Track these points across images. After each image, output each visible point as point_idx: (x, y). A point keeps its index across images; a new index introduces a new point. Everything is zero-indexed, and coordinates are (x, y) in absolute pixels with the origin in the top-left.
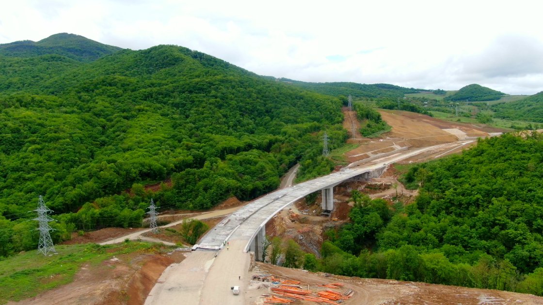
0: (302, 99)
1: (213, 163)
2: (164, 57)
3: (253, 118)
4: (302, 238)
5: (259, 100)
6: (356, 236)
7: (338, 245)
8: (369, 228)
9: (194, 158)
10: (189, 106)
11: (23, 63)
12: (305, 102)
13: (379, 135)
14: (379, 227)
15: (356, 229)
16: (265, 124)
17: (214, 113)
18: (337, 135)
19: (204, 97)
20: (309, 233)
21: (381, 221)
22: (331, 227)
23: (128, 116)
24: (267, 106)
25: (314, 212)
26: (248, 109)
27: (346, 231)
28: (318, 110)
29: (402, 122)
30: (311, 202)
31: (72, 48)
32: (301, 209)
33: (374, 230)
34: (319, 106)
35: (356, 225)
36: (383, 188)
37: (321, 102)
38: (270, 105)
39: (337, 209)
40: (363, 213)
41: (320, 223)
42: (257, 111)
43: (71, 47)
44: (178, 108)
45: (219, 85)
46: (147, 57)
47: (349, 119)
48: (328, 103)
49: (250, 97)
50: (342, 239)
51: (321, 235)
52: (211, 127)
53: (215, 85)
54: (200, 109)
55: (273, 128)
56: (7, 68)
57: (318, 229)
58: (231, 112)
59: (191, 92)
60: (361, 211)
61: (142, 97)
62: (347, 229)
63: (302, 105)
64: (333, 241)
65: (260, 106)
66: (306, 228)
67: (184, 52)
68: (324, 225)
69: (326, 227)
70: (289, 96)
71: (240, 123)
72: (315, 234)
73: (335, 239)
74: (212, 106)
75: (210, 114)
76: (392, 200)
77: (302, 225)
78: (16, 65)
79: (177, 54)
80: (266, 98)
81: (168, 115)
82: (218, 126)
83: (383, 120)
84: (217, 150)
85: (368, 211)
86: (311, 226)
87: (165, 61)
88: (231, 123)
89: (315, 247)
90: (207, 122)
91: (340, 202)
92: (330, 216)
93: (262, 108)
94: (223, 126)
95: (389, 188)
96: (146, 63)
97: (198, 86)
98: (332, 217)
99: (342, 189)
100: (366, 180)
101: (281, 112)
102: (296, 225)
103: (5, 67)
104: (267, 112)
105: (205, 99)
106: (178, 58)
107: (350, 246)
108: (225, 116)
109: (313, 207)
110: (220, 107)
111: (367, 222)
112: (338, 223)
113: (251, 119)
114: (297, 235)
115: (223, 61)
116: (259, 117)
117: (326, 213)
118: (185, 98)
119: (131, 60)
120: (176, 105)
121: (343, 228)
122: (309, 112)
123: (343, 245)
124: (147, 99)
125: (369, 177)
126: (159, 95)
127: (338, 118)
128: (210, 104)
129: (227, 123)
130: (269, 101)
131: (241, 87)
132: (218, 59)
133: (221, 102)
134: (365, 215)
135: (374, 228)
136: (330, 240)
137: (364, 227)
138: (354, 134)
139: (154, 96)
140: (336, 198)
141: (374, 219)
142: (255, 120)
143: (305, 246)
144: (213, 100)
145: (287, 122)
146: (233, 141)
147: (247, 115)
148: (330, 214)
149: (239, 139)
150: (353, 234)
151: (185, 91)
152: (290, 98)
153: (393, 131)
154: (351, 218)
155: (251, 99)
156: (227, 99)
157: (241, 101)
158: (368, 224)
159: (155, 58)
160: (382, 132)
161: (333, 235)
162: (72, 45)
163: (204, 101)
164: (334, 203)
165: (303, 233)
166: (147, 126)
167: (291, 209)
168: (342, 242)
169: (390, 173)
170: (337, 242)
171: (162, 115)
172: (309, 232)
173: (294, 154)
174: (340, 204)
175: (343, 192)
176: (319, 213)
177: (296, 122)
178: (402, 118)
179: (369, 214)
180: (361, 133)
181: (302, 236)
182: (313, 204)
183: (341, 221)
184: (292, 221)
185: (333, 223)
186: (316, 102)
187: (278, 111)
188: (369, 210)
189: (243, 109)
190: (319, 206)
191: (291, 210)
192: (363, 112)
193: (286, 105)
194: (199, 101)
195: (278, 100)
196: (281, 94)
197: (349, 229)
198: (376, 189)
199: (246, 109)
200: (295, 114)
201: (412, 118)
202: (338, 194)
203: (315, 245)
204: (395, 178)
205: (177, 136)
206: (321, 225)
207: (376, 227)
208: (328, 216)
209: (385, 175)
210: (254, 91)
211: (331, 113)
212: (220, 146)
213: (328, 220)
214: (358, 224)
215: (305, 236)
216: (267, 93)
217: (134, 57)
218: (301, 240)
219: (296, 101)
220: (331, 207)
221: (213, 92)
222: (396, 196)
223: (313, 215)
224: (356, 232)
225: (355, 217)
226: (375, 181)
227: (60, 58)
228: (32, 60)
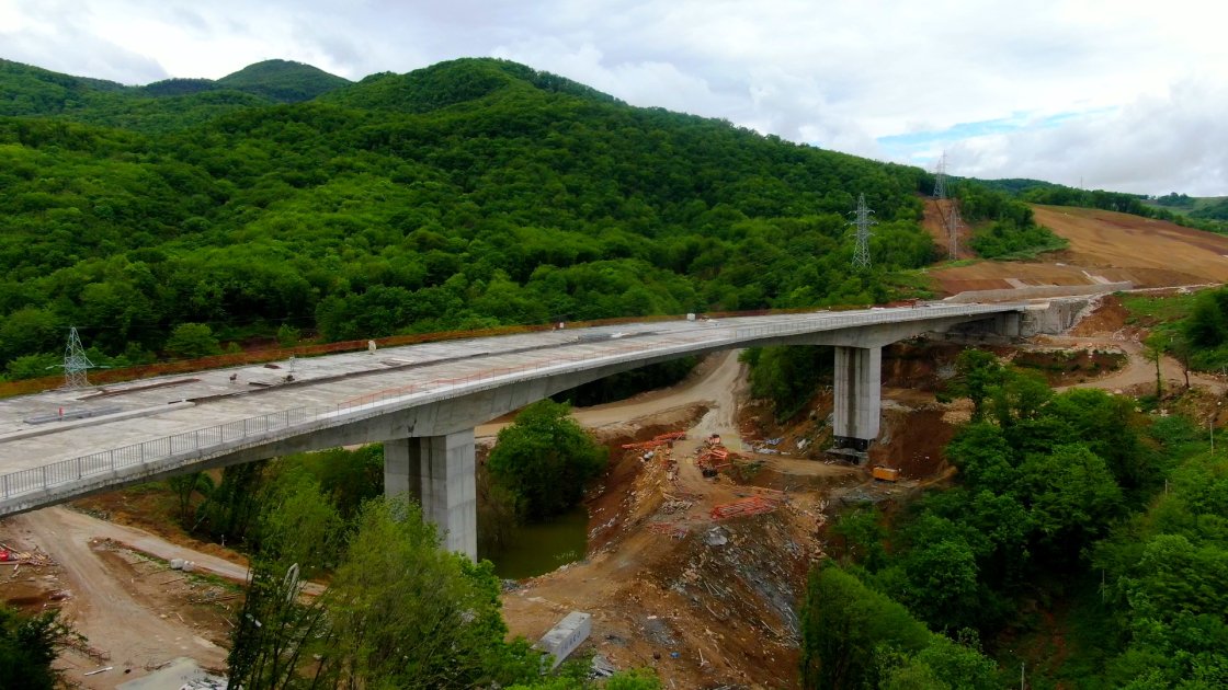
0: (803, 161)
1: (474, 279)
2: (460, 79)
3: (657, 202)
4: (723, 541)
5: (678, 158)
6: (987, 546)
7: (894, 591)
8: (1054, 514)
9: (431, 271)
10: (480, 164)
11: (156, 107)
12: (809, 169)
13: (1033, 256)
14: (1103, 517)
15: (989, 518)
16: (689, 219)
17: (543, 180)
18: (900, 240)
19: (526, 144)
20: (763, 522)
21: (1110, 488)
22: (865, 506)
23: (300, 179)
24: (700, 174)
25: (800, 445)
26: (646, 178)
27: (939, 522)
28: (847, 189)
29: (1097, 232)
30: (793, 412)
31: (287, 90)
32: (755, 437)
33: (1078, 527)
34: (852, 178)
35: (987, 494)
36: (1089, 365)
37: (858, 170)
38: (708, 172)
39: (896, 435)
40: (1018, 446)
41: (820, 485)
42: (670, 185)
43: (284, 87)
44: (449, 168)
45: (575, 119)
46: (423, 83)
47: (939, 215)
48: (878, 172)
49: (655, 150)
50: (918, 557)
51: (819, 535)
52: (525, 212)
53: (563, 118)
54: (508, 171)
55: (709, 225)
56: (118, 116)
57: (807, 510)
58: (592, 181)
59: (493, 134)
60: (1008, 438)
61: (360, 141)
62: (943, 513)
63: (802, 176)
64: (874, 566)
65: (679, 172)
66: (753, 500)
67: (517, 72)
68: (838, 493)
69: (844, 504)
70: (767, 153)
71: (613, 208)
72: (792, 531)
73: (883, 555)
74: (543, 167)
75: (531, 181)
76: (1138, 409)
77: (741, 489)
78: (140, 110)
79: (491, 72)
80: (701, 154)
81: (413, 179)
82: (547, 210)
83: (1039, 225)
84: (513, 256)
85: (1043, 437)
86: (777, 494)
87: (461, 86)
88: (587, 207)
89: (782, 586)
90: (517, 201)
91: (908, 409)
92: (863, 464)
93: (687, 178)
94: (564, 212)
95: (1114, 368)
96: (418, 94)
97: (515, 120)
98: (870, 466)
99: (918, 367)
100: (1014, 340)
101: (738, 189)
102: (716, 489)
103: (116, 113)
104: (699, 188)
105: (525, 149)
106: (493, 81)
107: (956, 597)
108: (571, 190)
109: (799, 429)
110: (564, 168)
111: (1040, 488)
112: (895, 491)
113: (651, 205)
114: (704, 528)
115: (612, 97)
116: (675, 201)
117: (846, 451)
118: (475, 146)
119: (386, 87)
120: (447, 164)
121: (922, 508)
122: (819, 193)
123: (918, 591)
124: (374, 147)
125: (1026, 332)
126: (408, 139)
127: (905, 208)
128: (539, 160)
129: (576, 206)
130: (708, 164)
131: (634, 126)
132: (598, 92)
133: (569, 156)
134: (1030, 456)
135: (1079, 514)
136: (859, 560)
137: (1028, 508)
138: (954, 251)
139: (392, 139)
140: (894, 398)
141: (1077, 471)
142: (662, 207)
143: (732, 579)
144: (546, 152)
145: (753, 212)
146: (572, 241)
147: (640, 193)
148: (864, 457)
149: (595, 238)
150: (970, 538)
151: (479, 132)
152: (767, 158)
153: (1075, 249)
154: (961, 467)
155: (655, 154)
156: (588, 150)
157: (628, 159)
158: (1050, 495)
159: (440, 84)
160: (1040, 249)
161: (875, 536)
162: (288, 83)
163: (523, 153)
164: (884, 414)
165: (732, 521)
166: (336, 198)
167: (715, 436)
168: (919, 575)
169: (1107, 319)
170: (889, 574)
171: (396, 180)
172: (763, 518)
173: (758, 283)
174: (910, 419)
175: (921, 379)
176: (822, 449)
177: (780, 214)
178: (1097, 225)
179: (1048, 451)
180: (974, 248)
181: (728, 535)
182: (801, 417)
183: (914, 484)
184: (706, 474)
185: (876, 487)
186: (840, 169)
187: (730, 186)
188: (1047, 433)
189: (631, 178)
190: (822, 423)
191: (717, 440)
192: (981, 197)
193: (753, 172)
194: (509, 153)
195: (733, 159)
196: (743, 147)
197: (953, 515)
198: (1059, 370)
199: (640, 178)
200: (777, 195)
201: (1127, 226)
202: (900, 385)
203: (786, 580)
204: (1135, 338)
205: (406, 217)
206: (824, 496)
207: (1089, 510)
208: (856, 461)
209: (1088, 327)
210: (668, 136)
211: (885, 197)
212: (527, 248)
213: (853, 477)
214: (998, 494)
215: (740, 535)
216: (703, 143)
217: (393, 83)
218: (717, 550)
219: (784, 166)
220: (869, 428)
221: (553, 135)
222: (1153, 393)
223: (797, 456)
224: (986, 530)
225: (981, 460)
226: (1048, 342)
227: (240, 98)
228: (178, 100)
